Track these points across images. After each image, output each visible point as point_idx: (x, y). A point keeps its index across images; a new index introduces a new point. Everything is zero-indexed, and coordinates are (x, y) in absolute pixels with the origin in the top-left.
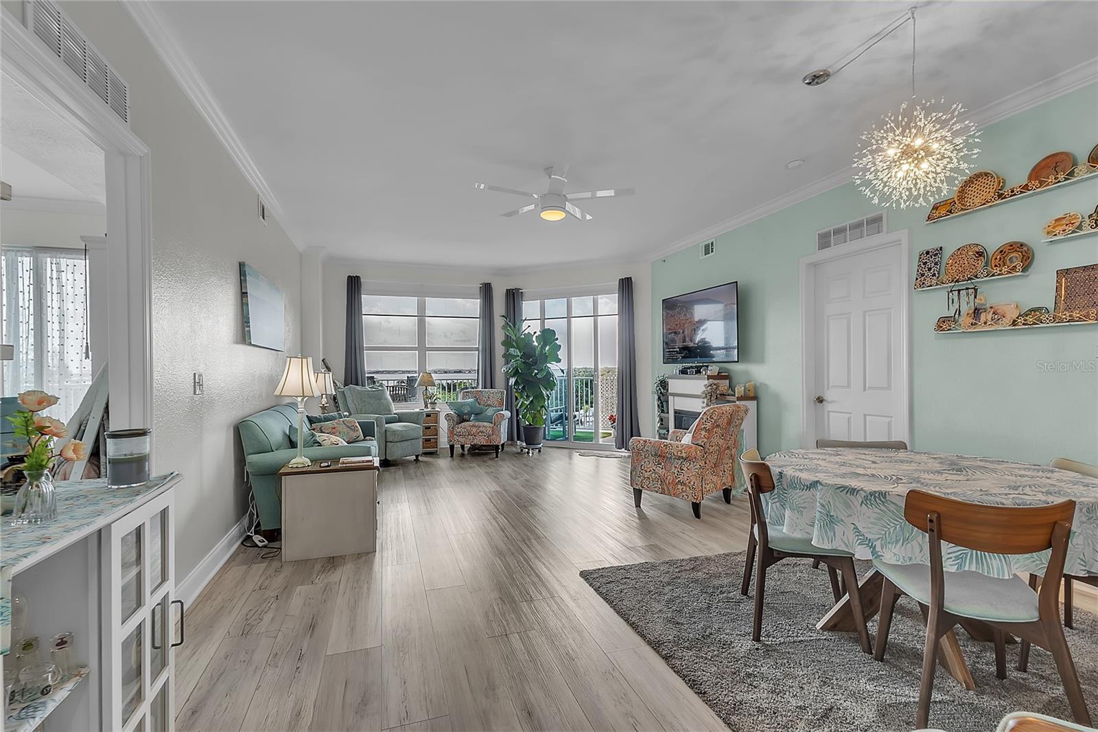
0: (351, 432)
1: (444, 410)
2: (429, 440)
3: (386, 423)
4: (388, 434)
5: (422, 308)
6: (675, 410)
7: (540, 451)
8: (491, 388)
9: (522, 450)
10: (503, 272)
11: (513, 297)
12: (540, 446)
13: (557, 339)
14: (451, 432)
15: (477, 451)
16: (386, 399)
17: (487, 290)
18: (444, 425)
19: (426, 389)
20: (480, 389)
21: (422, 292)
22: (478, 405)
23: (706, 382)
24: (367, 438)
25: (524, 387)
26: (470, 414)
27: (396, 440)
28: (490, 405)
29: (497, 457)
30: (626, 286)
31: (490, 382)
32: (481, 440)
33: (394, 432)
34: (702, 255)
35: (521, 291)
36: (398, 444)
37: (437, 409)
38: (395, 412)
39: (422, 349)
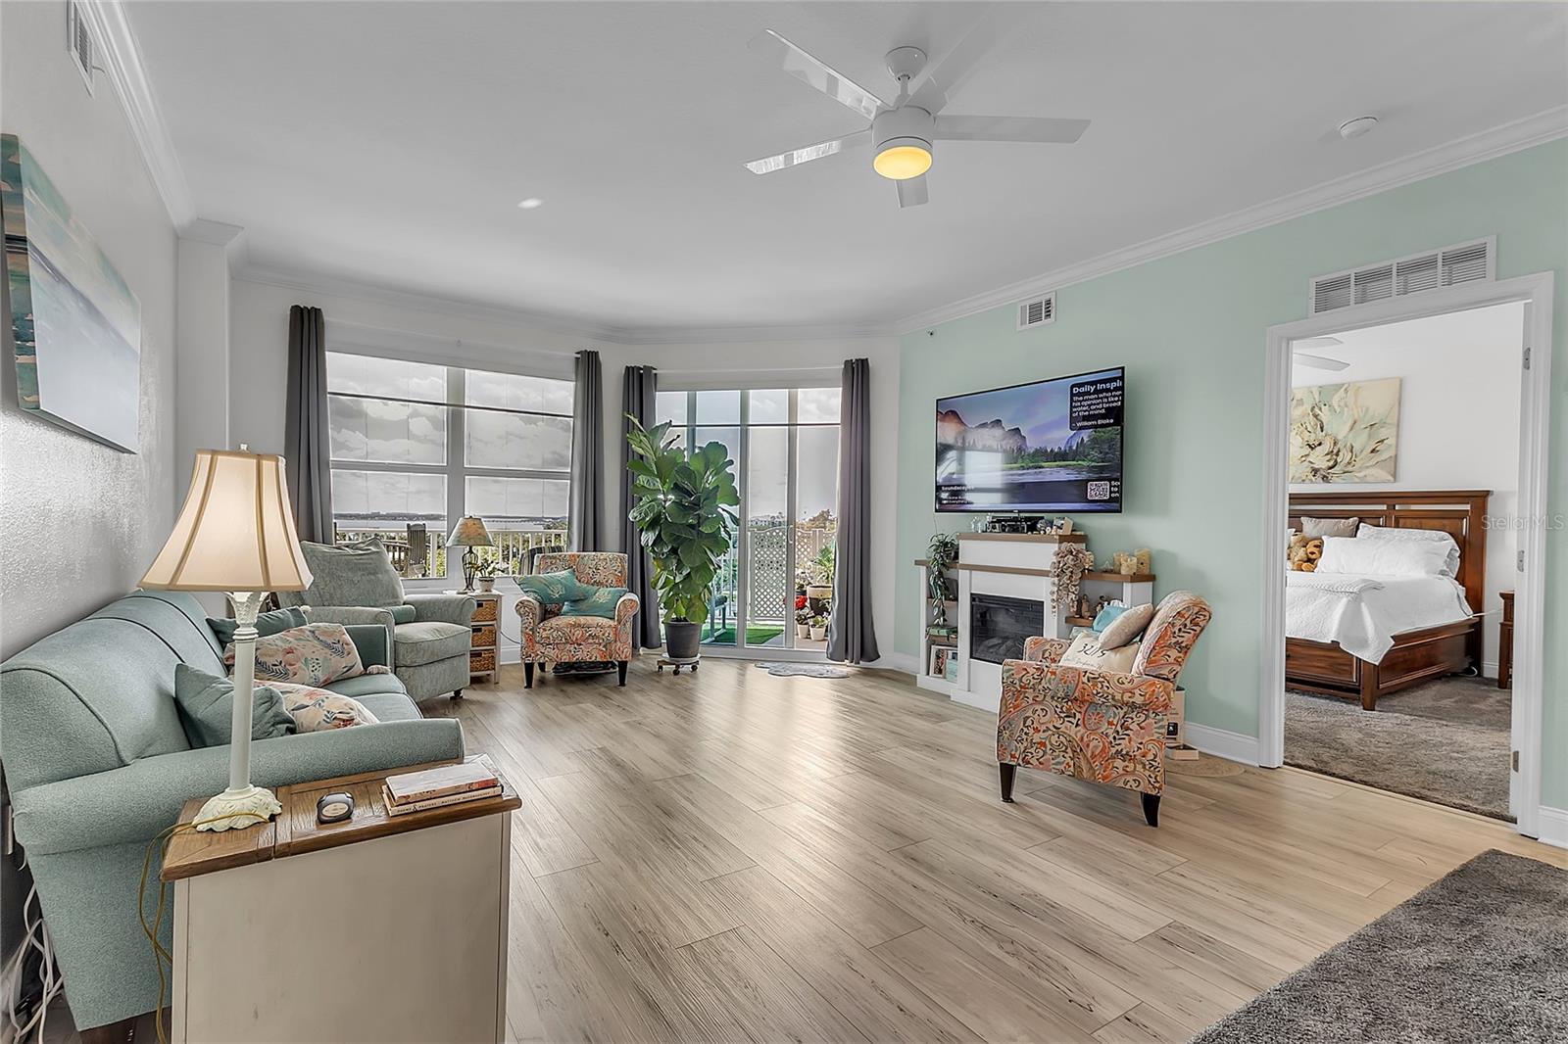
0: (335, 659)
1: (511, 596)
2: (480, 655)
3: (396, 624)
4: (402, 650)
5: (457, 388)
6: (972, 594)
7: (694, 668)
8: (595, 551)
9: (661, 667)
10: (621, 331)
11: (640, 383)
12: (697, 658)
13: (731, 462)
14: (530, 637)
15: (573, 672)
16: (387, 571)
17: (589, 366)
18: (511, 625)
19: (471, 552)
20: (575, 552)
21: (456, 357)
22: (578, 584)
23: (1055, 547)
24: (373, 668)
25: (674, 551)
26: (560, 602)
27: (419, 661)
28: (599, 584)
29: (622, 683)
30: (858, 375)
31: (593, 539)
32: (590, 653)
33: (416, 645)
34: (1022, 324)
35: (654, 371)
36: (424, 669)
37: (494, 592)
38: (406, 598)
39: (455, 470)
